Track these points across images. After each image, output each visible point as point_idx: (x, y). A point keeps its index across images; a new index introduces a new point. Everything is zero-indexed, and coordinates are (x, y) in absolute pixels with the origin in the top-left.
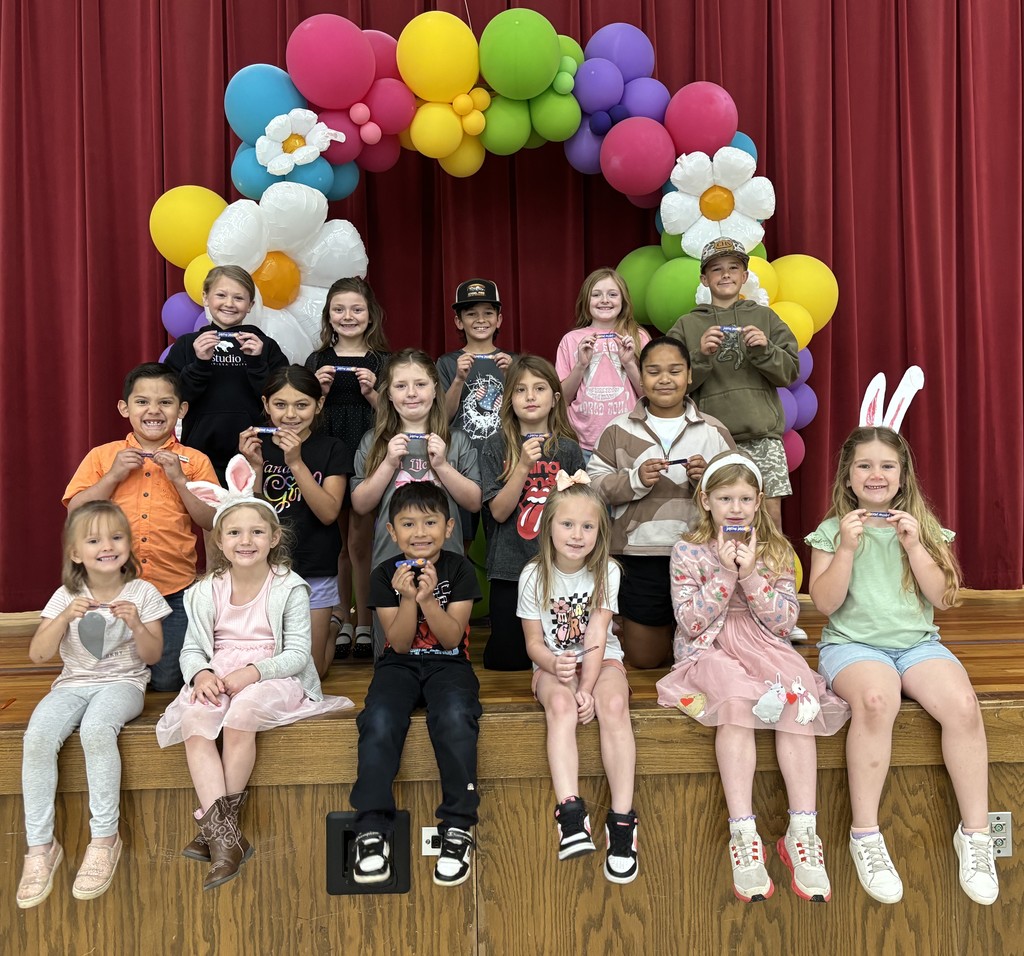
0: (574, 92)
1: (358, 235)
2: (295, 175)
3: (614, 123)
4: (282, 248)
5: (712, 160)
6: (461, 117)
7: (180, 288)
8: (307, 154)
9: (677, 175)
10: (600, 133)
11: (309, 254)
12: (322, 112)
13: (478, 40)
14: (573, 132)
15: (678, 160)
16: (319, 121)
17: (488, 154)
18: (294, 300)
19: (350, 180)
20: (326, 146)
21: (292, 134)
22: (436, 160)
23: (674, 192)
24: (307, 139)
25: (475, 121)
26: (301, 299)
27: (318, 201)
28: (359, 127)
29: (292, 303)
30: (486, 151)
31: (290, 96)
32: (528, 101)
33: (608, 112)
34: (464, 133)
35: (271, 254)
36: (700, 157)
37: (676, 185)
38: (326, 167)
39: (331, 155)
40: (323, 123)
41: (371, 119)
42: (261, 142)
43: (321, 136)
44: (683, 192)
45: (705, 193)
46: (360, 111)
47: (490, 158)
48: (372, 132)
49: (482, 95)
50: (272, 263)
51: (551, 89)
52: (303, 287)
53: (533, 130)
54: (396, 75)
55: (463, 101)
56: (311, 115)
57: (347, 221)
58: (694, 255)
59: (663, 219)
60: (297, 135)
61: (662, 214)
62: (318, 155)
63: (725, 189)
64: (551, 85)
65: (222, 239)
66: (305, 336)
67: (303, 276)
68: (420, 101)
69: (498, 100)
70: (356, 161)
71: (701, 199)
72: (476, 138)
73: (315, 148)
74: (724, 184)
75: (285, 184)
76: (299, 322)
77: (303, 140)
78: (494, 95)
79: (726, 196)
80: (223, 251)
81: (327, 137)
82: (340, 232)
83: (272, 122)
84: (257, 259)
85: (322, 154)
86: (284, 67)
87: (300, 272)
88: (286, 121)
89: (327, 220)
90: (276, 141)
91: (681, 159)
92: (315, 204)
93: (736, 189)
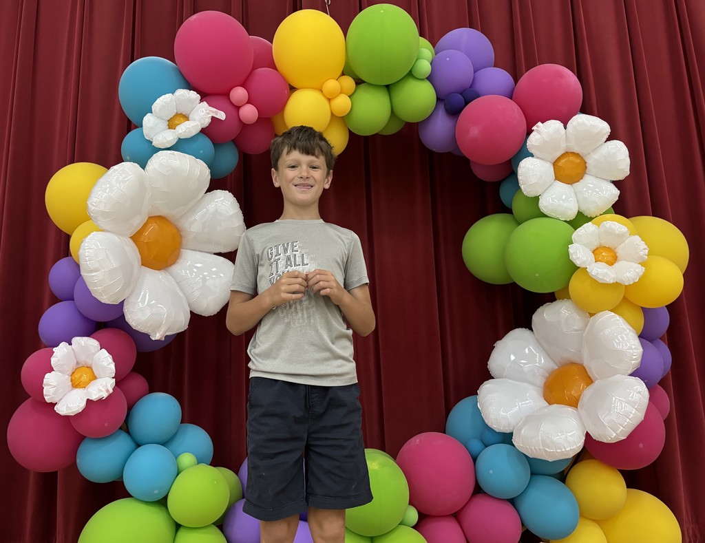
0: (430, 78)
1: (237, 205)
2: (180, 146)
3: (467, 103)
4: (164, 212)
5: (565, 128)
6: (329, 100)
7: (66, 252)
8: (188, 129)
9: (533, 141)
10: (454, 112)
11: (191, 220)
12: (204, 96)
13: (345, 33)
14: (430, 111)
15: (534, 128)
16: (201, 101)
18: (174, 262)
19: (230, 159)
20: (207, 122)
21: (177, 114)
23: (530, 159)
24: (191, 117)
25: (342, 103)
26: (180, 261)
27: (200, 171)
28: (238, 108)
29: (171, 265)
30: (349, 131)
31: (174, 78)
32: (388, 86)
33: (461, 94)
34: (332, 114)
35: (152, 218)
36: (554, 125)
37: (531, 151)
38: (206, 143)
39: (210, 131)
40: (205, 102)
41: (249, 102)
42: (148, 121)
43: (202, 114)
44: (538, 158)
45: (559, 159)
46: (239, 93)
48: (249, 113)
49: (349, 82)
50: (152, 227)
51: (410, 74)
52: (183, 251)
53: (393, 113)
54: (273, 65)
55: (332, 85)
56: (194, 95)
57: (227, 192)
58: (553, 215)
59: (521, 182)
60: (181, 114)
61: (520, 178)
62: (199, 129)
63: (577, 155)
64: (411, 71)
65: (102, 196)
66: (182, 295)
67: (184, 240)
68: (293, 89)
69: (362, 86)
70: (236, 142)
71: (555, 164)
72: (342, 120)
73: (197, 123)
74: (576, 150)
75: (169, 152)
76: (177, 283)
77: (186, 118)
78: (359, 82)
79: (579, 161)
80: (102, 208)
81: (209, 114)
82: (221, 201)
83: (158, 101)
84: (138, 222)
85: (203, 131)
86: (172, 59)
87: (181, 237)
88: (171, 100)
89: (209, 190)
90: (162, 119)
91: (537, 127)
92: (197, 172)
93: (589, 154)
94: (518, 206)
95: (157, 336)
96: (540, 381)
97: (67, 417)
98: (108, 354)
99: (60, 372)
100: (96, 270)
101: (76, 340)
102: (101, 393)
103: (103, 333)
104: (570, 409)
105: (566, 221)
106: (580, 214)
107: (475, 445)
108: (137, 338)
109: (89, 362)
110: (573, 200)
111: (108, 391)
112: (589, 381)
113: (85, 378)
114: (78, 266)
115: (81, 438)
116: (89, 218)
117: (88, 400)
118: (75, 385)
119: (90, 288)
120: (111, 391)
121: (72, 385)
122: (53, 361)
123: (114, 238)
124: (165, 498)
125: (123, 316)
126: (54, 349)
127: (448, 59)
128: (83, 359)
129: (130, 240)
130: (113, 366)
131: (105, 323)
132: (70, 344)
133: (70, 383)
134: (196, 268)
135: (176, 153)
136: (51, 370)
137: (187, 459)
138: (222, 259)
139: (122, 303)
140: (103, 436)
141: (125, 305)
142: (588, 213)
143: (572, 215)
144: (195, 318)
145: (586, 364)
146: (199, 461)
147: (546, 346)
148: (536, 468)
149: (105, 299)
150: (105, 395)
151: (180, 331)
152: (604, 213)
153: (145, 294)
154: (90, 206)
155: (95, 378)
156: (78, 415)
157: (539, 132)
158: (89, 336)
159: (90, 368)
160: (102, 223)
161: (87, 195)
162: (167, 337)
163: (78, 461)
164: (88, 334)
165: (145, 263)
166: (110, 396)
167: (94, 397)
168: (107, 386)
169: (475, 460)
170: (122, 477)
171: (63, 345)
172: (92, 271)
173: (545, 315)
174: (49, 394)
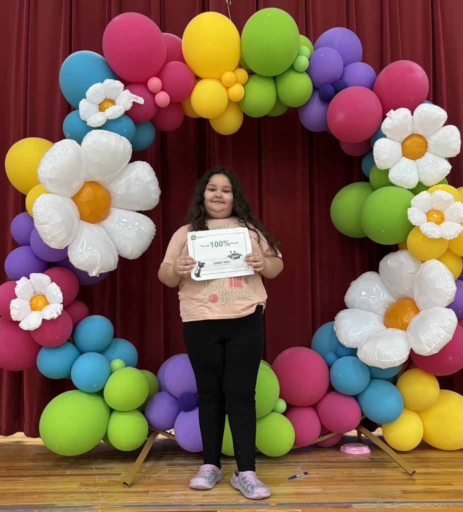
0: (308, 71)
1: (153, 173)
2: (107, 126)
3: (336, 92)
4: (97, 178)
5: (412, 114)
6: (227, 88)
7: (23, 209)
8: (115, 111)
9: (386, 125)
10: (326, 100)
11: (118, 184)
12: (127, 84)
13: (240, 32)
14: (307, 99)
15: (388, 114)
16: (125, 88)
17: (246, 117)
18: (105, 217)
19: (148, 136)
20: (129, 106)
21: (106, 99)
22: (208, 119)
23: (383, 138)
24: (117, 102)
25: (237, 91)
26: (110, 217)
27: (124, 146)
28: (154, 94)
29: (103, 220)
30: (244, 113)
31: (102, 70)
32: (274, 78)
33: (332, 85)
34: (229, 99)
35: (88, 183)
36: (404, 112)
37: (385, 132)
38: (129, 123)
39: (132, 113)
40: (128, 90)
41: (162, 90)
42: (83, 104)
43: (126, 99)
44: (390, 138)
45: (406, 139)
46: (155, 83)
47: (247, 119)
48: (163, 98)
49: (242, 74)
50: (88, 189)
51: (292, 68)
52: (112, 209)
53: (278, 99)
54: (182, 60)
55: (228, 76)
56: (119, 84)
57: (145, 162)
58: (399, 184)
59: (375, 158)
60: (109, 99)
61: (374, 154)
62: (123, 112)
63: (421, 136)
64: (292, 65)
65: (48, 167)
66: (112, 243)
67: (113, 201)
68: (198, 78)
69: (254, 76)
70: (152, 121)
71: (403, 143)
72: (237, 104)
73: (121, 107)
74: (420, 132)
75: (99, 131)
76: (108, 234)
77: (113, 102)
78: (251, 73)
79: (422, 141)
80: (49, 176)
81: (131, 99)
82: (140, 170)
83: (90, 89)
84: (77, 186)
85: (126, 113)
86: (102, 54)
87: (110, 198)
88: (101, 88)
89: (131, 161)
90: (94, 103)
91: (390, 113)
92: (121, 147)
93: (430, 135)
94: (373, 177)
95: (94, 273)
96: (382, 311)
97: (28, 332)
98: (57, 286)
99: (21, 298)
100: (45, 223)
101: (32, 275)
102: (52, 315)
103: (53, 271)
104: (401, 332)
105: (408, 189)
106: (420, 183)
107: (331, 357)
108: (79, 275)
109: (43, 292)
110: (415, 172)
111: (58, 313)
112: (417, 311)
113: (40, 304)
114: (32, 219)
115: (39, 347)
116: (39, 183)
117: (43, 320)
118: (34, 308)
119: (42, 237)
120: (60, 313)
121: (31, 309)
122: (16, 290)
123: (59, 198)
124: (102, 390)
125: (67, 258)
126: (17, 282)
127: (323, 55)
128: (39, 290)
129: (71, 201)
130: (61, 295)
131: (54, 263)
132: (29, 278)
133: (30, 307)
134: (123, 222)
135: (105, 131)
136: (15, 297)
137: (117, 363)
138: (142, 215)
139: (66, 248)
140: (55, 346)
141: (69, 249)
142: (426, 183)
143: (413, 184)
144: (122, 260)
145: (416, 298)
146: (127, 365)
147: (388, 285)
148: (374, 374)
149: (53, 245)
150: (56, 316)
151: (111, 270)
152: (439, 183)
153: (83, 242)
154: (39, 173)
155: (48, 304)
156: (36, 330)
157: (391, 118)
158: (42, 273)
159: (44, 296)
160: (49, 187)
161: (37, 165)
162: (101, 274)
163: (38, 363)
164: (42, 271)
165: (83, 217)
166: (59, 317)
167: (48, 318)
168: (57, 309)
169: (329, 367)
170: (70, 376)
171: (23, 279)
172: (42, 224)
173: (389, 262)
174: (15, 315)
